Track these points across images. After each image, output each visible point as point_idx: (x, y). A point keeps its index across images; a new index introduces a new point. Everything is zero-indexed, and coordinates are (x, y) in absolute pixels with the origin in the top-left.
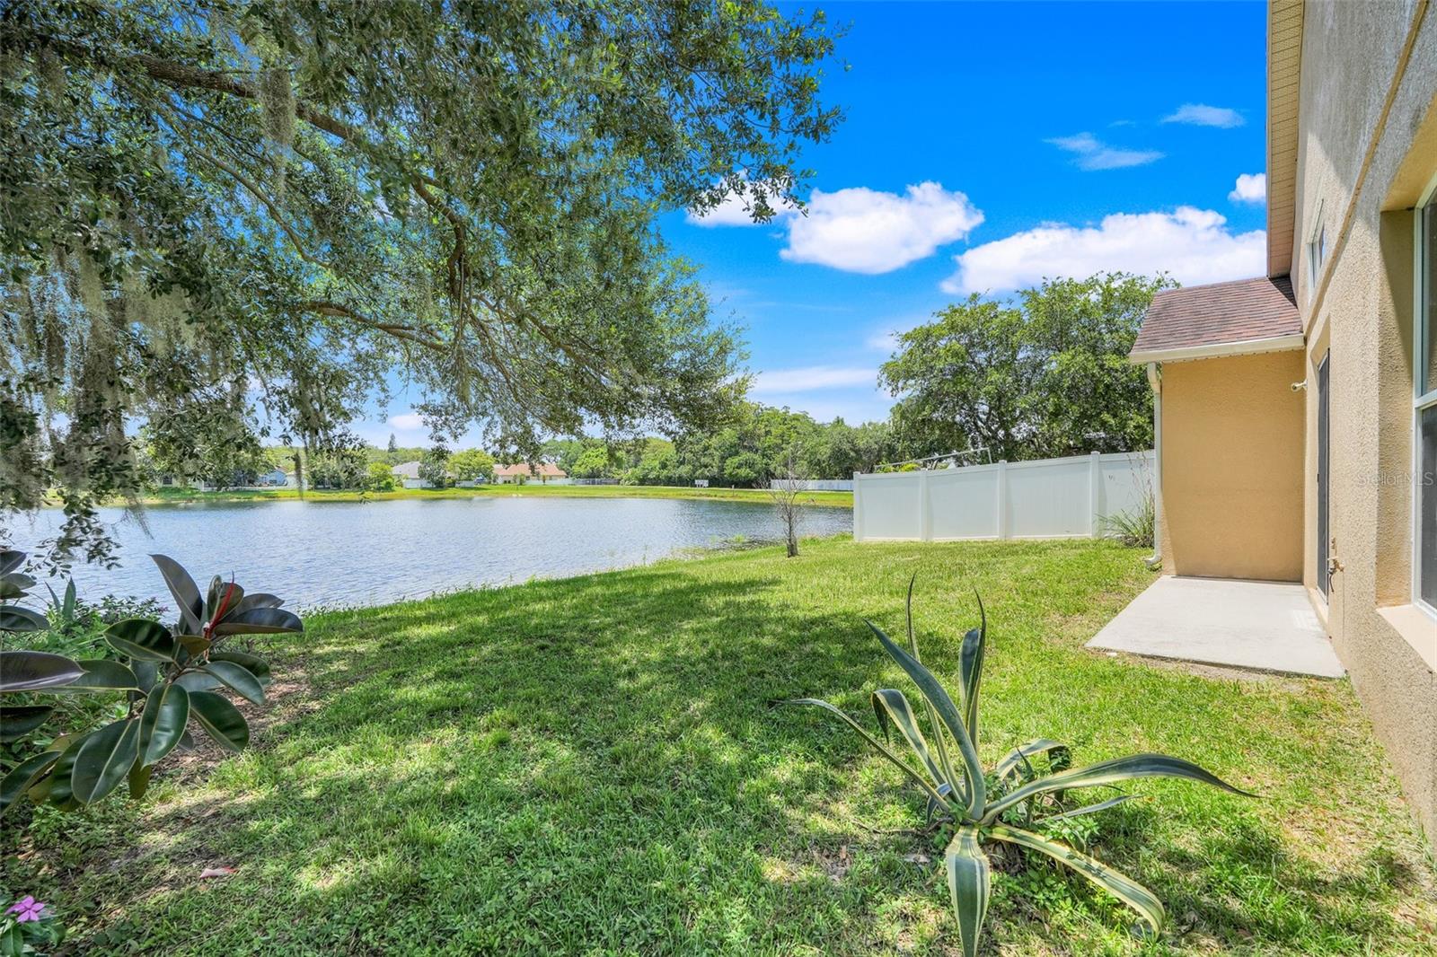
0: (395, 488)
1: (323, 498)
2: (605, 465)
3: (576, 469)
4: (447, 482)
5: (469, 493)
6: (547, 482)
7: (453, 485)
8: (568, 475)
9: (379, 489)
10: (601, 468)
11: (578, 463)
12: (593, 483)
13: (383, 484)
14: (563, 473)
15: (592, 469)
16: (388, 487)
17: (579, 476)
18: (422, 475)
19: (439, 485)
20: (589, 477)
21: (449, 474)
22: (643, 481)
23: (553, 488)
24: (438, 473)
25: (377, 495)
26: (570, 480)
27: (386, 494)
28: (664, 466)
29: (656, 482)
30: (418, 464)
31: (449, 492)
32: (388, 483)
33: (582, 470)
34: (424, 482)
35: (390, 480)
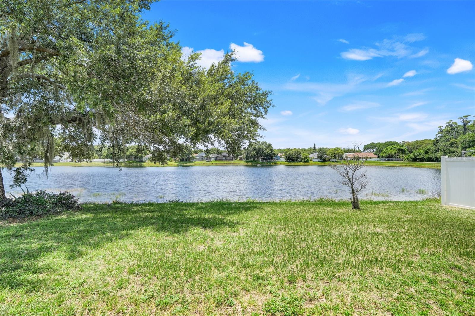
0: (310, 161)
1: (289, 164)
2: (395, 153)
3: (381, 154)
4: (327, 159)
5: (335, 164)
6: (368, 160)
7: (329, 160)
8: (379, 157)
9: (305, 162)
10: (393, 154)
11: (383, 152)
12: (389, 160)
13: (306, 160)
14: (376, 156)
15: (389, 154)
16: (308, 161)
17: (383, 157)
18: (318, 157)
19: (324, 160)
20: (387, 158)
21: (327, 157)
22: (415, 160)
23: (371, 162)
24: (324, 156)
25: (304, 164)
26: (378, 159)
27: (306, 163)
28: (426, 153)
29: (422, 160)
30: (317, 153)
31: (327, 163)
32: (308, 160)
33: (384, 155)
34: (319, 160)
35: (308, 159)
